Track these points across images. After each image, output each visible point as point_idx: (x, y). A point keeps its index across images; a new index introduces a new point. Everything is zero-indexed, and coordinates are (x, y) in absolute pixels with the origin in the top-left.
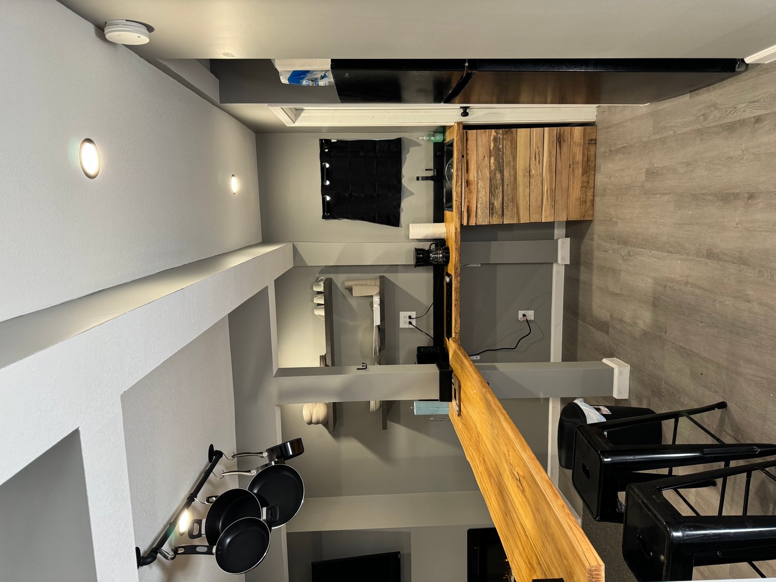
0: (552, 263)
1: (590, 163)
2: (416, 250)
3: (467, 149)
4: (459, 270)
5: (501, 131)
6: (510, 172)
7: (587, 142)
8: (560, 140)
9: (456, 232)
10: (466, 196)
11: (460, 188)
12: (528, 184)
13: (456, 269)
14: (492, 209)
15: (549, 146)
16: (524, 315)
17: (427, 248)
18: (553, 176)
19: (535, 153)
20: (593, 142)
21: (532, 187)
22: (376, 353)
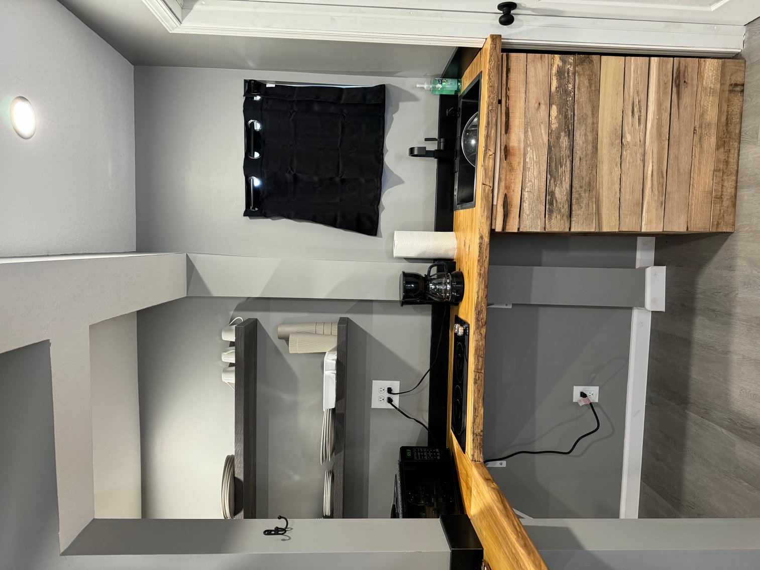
0: (631, 309)
1: (731, 128)
2: (405, 275)
3: (507, 89)
4: (484, 315)
5: (571, 59)
6: (586, 135)
7: (727, 87)
8: (678, 81)
9: (481, 244)
10: (503, 177)
11: (491, 161)
12: (618, 160)
13: (479, 313)
14: (551, 203)
15: (658, 92)
16: (583, 395)
17: (423, 273)
18: (663, 148)
19: (633, 104)
20: (738, 88)
21: (626, 165)
22: (325, 457)
